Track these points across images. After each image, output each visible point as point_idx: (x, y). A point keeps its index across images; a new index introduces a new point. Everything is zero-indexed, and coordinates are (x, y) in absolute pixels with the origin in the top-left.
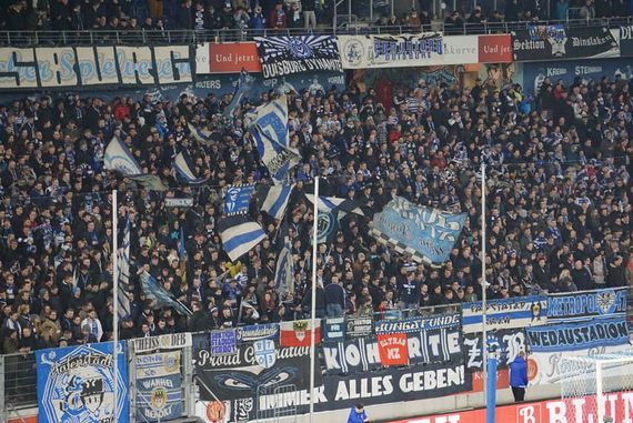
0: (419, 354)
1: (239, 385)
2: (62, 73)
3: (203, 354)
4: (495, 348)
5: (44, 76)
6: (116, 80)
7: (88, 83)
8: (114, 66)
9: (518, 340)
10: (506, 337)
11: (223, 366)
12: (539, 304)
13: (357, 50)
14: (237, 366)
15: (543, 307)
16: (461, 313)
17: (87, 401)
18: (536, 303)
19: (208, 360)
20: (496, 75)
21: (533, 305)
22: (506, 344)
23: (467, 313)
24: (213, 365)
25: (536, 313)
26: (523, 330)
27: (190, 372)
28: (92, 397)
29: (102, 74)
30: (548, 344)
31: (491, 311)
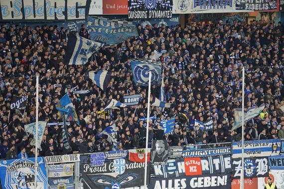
0: (208, 169)
1: (105, 183)
2: (14, 12)
3: (86, 166)
4: (250, 166)
5: (4, 14)
6: (43, 18)
7: (29, 18)
8: (43, 10)
9: (264, 162)
10: (257, 160)
11: (97, 172)
12: (276, 144)
13: (185, 3)
14: (105, 172)
15: (279, 146)
16: (231, 148)
17: (29, 185)
18: (274, 143)
19: (88, 169)
20: (266, 18)
21: (273, 145)
22: (257, 164)
23: (235, 147)
24: (92, 172)
25: (275, 149)
26: (267, 157)
27: (79, 175)
28: (31, 183)
29: (36, 14)
30: (281, 165)
31: (249, 147)
